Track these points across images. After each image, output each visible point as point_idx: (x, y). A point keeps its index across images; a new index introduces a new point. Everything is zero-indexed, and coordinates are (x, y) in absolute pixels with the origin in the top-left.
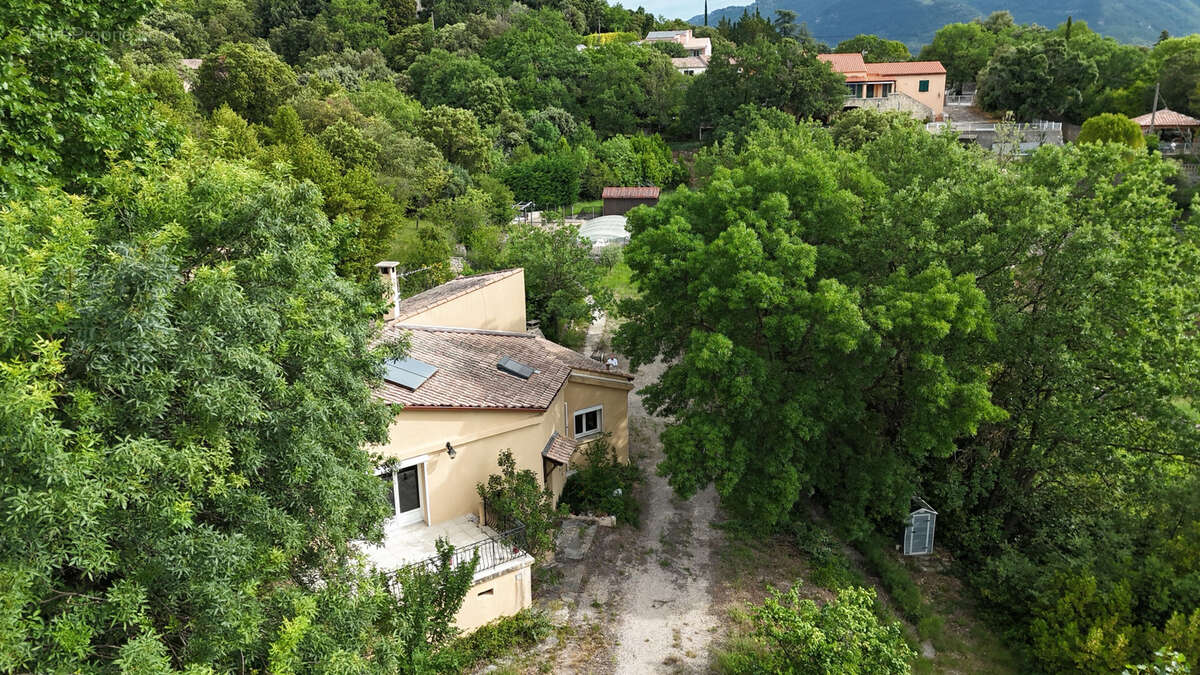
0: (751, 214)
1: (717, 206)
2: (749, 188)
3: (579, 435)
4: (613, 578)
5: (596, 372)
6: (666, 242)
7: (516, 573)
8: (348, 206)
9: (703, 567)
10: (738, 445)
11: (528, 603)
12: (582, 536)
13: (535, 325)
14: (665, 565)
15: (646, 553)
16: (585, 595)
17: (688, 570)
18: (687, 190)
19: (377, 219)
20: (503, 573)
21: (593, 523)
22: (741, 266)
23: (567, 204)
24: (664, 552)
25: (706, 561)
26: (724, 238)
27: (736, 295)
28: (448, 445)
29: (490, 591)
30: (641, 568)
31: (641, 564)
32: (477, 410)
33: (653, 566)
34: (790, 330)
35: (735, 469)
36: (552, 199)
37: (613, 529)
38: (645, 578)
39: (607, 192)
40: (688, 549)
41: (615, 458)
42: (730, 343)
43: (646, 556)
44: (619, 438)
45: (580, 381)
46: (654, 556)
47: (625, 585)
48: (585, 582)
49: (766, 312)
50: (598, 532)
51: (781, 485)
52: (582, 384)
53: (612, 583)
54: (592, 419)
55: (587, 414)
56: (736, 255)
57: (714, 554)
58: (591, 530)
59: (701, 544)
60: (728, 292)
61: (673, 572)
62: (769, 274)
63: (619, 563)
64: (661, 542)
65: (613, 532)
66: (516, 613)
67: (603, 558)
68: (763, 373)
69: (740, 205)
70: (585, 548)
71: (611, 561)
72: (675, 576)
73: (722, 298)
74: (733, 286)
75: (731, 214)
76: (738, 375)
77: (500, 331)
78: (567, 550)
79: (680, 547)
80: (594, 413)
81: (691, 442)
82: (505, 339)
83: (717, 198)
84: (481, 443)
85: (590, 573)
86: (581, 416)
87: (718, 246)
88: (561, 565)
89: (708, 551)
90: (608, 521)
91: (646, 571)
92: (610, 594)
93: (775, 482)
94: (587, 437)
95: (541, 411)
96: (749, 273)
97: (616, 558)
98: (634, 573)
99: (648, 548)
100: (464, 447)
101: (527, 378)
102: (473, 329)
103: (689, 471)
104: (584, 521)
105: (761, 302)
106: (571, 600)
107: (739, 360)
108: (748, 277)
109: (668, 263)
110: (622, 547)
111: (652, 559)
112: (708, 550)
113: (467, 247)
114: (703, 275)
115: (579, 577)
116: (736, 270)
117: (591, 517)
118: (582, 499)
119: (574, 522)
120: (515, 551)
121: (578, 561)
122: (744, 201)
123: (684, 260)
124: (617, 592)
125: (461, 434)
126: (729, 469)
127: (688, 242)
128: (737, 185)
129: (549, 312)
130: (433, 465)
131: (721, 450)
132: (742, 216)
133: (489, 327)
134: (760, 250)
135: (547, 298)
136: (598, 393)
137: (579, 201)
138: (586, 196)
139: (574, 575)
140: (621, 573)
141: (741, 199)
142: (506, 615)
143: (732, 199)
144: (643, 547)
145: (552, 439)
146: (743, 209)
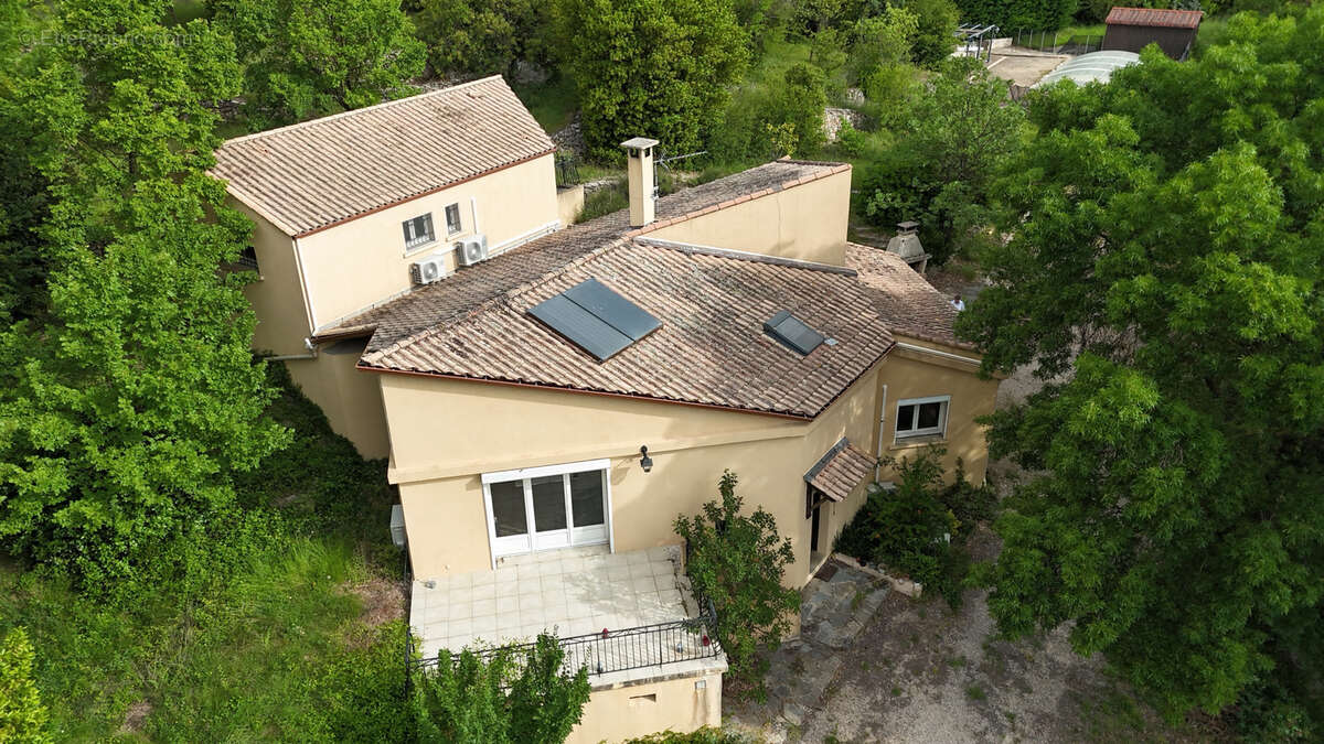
0: (1278, 127)
1: (1208, 99)
2: (1290, 67)
3: (902, 434)
4: (879, 697)
5: (947, 345)
6: (1076, 162)
7: (696, 679)
8: (667, 35)
9: (1042, 719)
10: (1132, 578)
11: (715, 720)
12: (857, 604)
13: (909, 229)
14: (975, 696)
15: (952, 663)
16: (822, 716)
17: (1011, 717)
18: (1161, 55)
19: (716, 53)
20: (672, 678)
21: (884, 584)
22: (1218, 241)
23: (1052, 30)
24: (983, 668)
25: (1051, 708)
26: (1196, 177)
27: (1190, 301)
28: (644, 449)
29: (653, 697)
30: (933, 690)
31: (936, 683)
32: (695, 405)
33: (953, 692)
34: (1298, 399)
35: (1115, 616)
36: (1030, 20)
37: (912, 602)
38: (932, 713)
39: (1118, 15)
40: (1027, 676)
41: (960, 474)
42: (1152, 398)
43: (950, 670)
44: (972, 447)
45: (913, 357)
46: (962, 671)
47: (893, 717)
48: (832, 690)
49: (1255, 347)
50: (887, 601)
51: (1207, 671)
52: (919, 360)
53: (875, 706)
54: (930, 415)
55: (922, 406)
56: (1211, 217)
57: (1071, 698)
58: (875, 598)
59: (1055, 670)
60: (1176, 291)
61: (983, 714)
62: (1280, 266)
63: (899, 671)
64: (985, 647)
65: (913, 607)
66: (694, 730)
67: (879, 652)
68: (1215, 464)
69: (1260, 101)
70: (852, 630)
71: (886, 663)
72: (985, 723)
73: (1161, 299)
74: (1190, 280)
75: (1235, 118)
76: (1155, 461)
77: (799, 260)
78: (824, 625)
79: (1013, 666)
80: (937, 406)
81: (1037, 553)
82: (805, 275)
83: (1209, 83)
84: (701, 452)
85: (845, 677)
86: (912, 407)
87: (1176, 192)
88: (806, 649)
89: (1059, 688)
90: (909, 587)
91: (938, 698)
92: (863, 726)
93: (1196, 660)
94: (916, 438)
95: (804, 418)
96: (1233, 259)
97: (898, 658)
98: (919, 696)
99: (958, 654)
100: (672, 455)
101: (805, 354)
102: (757, 254)
103: (1022, 598)
104: (871, 578)
105: (1246, 325)
106: (796, 720)
107: (1166, 432)
108: (1229, 270)
109: (1071, 207)
110: (915, 640)
111: (958, 677)
112: (1063, 686)
113: (865, 93)
114: (1133, 245)
115: (828, 678)
116: (1203, 246)
117: (881, 574)
118: (876, 543)
119: (855, 573)
120: (705, 641)
121: (835, 649)
122: (1272, 92)
123: (1103, 204)
124: (875, 726)
125: (667, 436)
126: (1103, 614)
127: (1123, 169)
128: (1266, 57)
129: (936, 212)
130: (619, 474)
131: (1093, 580)
132: (1256, 132)
133: (784, 252)
134: (1275, 212)
135: (936, 192)
136: (945, 377)
137: (1071, 25)
138: (1085, 17)
139: (818, 673)
140: (896, 692)
141: (1266, 89)
142: (676, 730)
143: (1246, 87)
144: (950, 650)
145: (833, 453)
146: (1266, 110)
